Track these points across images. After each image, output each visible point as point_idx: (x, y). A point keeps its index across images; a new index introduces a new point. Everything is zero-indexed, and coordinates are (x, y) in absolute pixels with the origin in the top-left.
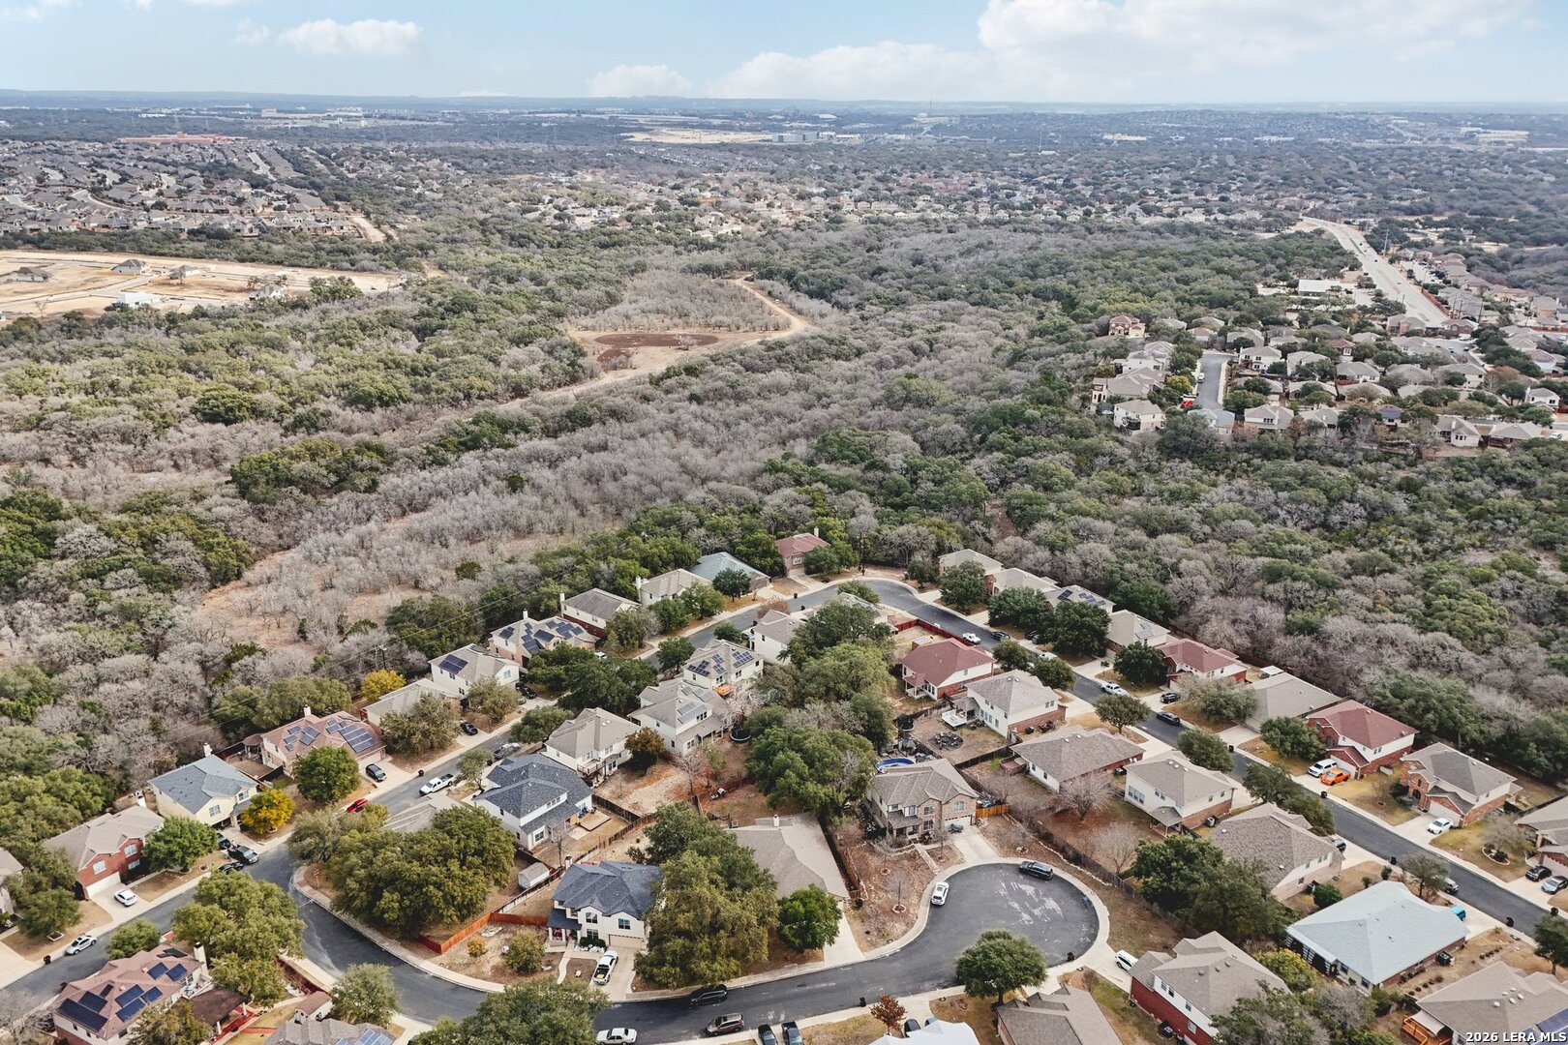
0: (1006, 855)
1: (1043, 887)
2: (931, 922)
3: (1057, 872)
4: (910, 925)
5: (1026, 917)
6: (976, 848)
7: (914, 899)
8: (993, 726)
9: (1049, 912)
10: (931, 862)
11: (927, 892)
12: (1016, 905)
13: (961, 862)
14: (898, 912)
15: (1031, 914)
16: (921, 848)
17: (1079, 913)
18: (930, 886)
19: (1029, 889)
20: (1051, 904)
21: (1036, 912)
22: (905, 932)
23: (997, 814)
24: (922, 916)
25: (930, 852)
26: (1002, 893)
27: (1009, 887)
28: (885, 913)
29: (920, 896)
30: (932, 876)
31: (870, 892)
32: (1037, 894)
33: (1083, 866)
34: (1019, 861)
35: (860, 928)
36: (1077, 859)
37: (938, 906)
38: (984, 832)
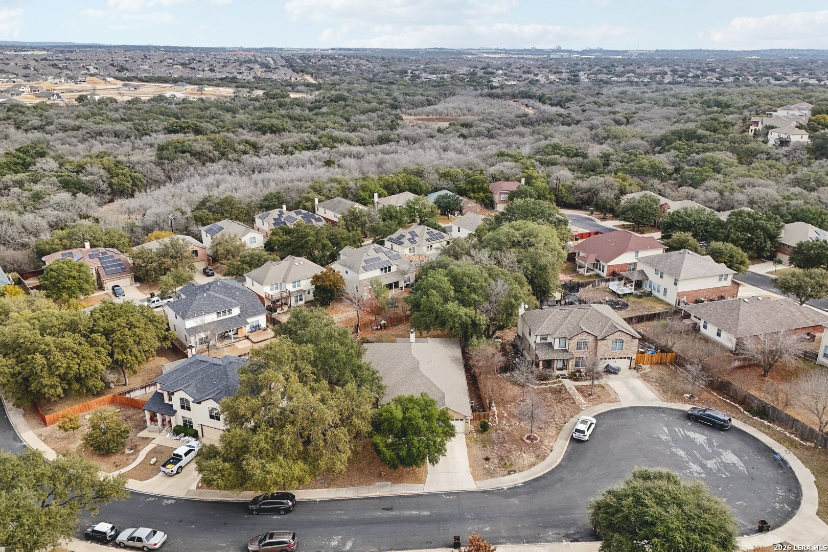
0: (671, 400)
1: (717, 438)
2: (569, 457)
3: (735, 423)
4: (541, 457)
5: (695, 468)
6: (633, 390)
7: (552, 431)
8: (660, 295)
9: (727, 466)
10: (579, 398)
11: (568, 426)
12: (682, 453)
13: (616, 400)
14: (530, 443)
15: (703, 466)
16: (569, 384)
17: (770, 473)
18: (572, 420)
19: (699, 437)
20: (730, 457)
21: (710, 464)
22: (533, 465)
23: (660, 363)
24: (559, 449)
25: (578, 388)
26: (664, 437)
27: (672, 433)
28: (514, 441)
29: (559, 429)
30: (578, 410)
31: (501, 417)
32: (710, 444)
33: (772, 420)
34: (687, 407)
35: (480, 453)
36: (763, 412)
37: (579, 441)
38: (645, 377)
